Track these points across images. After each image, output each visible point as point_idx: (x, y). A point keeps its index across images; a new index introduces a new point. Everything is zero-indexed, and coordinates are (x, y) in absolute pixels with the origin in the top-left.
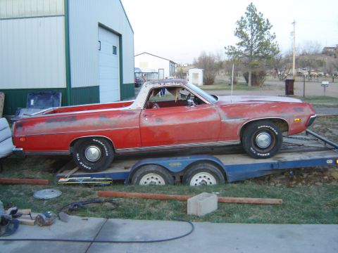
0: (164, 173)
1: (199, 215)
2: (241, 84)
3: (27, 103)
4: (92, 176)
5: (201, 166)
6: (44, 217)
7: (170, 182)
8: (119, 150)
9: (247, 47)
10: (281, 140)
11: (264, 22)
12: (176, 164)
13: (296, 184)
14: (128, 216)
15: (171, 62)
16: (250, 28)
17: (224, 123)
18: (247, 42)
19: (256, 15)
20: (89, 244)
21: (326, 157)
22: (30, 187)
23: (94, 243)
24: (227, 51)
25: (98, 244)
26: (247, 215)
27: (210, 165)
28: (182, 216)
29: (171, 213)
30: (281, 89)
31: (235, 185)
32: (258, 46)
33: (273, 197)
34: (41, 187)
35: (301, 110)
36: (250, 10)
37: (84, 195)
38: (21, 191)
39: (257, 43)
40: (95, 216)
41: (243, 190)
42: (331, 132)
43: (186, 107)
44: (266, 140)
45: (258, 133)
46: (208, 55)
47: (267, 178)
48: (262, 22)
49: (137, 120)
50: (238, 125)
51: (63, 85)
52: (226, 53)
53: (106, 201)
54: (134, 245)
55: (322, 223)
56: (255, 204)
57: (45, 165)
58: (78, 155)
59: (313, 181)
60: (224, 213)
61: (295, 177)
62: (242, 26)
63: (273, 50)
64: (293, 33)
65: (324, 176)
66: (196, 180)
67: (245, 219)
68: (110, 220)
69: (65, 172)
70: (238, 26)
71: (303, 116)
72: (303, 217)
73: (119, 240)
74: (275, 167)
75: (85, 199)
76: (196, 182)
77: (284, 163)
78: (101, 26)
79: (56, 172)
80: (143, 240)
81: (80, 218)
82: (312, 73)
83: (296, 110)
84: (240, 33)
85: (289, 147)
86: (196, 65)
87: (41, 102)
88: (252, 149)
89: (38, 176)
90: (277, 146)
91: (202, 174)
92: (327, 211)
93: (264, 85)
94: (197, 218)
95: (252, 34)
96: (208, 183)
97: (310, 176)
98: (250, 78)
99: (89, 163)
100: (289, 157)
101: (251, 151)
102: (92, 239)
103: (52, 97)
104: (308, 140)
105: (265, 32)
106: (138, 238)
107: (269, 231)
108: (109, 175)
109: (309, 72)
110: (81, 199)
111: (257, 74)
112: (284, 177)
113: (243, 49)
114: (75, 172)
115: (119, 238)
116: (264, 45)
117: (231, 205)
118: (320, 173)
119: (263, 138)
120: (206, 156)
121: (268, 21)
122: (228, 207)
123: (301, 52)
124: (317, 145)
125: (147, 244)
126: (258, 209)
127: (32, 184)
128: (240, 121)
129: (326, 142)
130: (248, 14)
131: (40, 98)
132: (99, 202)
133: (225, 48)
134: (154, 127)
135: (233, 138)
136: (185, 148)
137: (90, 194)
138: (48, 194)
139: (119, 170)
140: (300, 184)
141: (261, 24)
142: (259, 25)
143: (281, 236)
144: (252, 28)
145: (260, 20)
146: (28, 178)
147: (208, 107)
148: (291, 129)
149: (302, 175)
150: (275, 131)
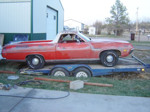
0: (65, 71)
1: (74, 89)
2: (113, 35)
3: (14, 39)
4: (34, 71)
5: (81, 69)
6: (7, 86)
7: (67, 75)
8: (46, 61)
9: (116, 18)
10: (118, 60)
11: (123, 8)
12: (70, 68)
13: (124, 79)
14: (44, 88)
15: (82, 24)
16: (117, 10)
17: (92, 50)
18: (115, 16)
19: (120, 4)
20: (23, 98)
21: (137, 67)
22: (7, 74)
23: (25, 98)
24: (106, 20)
25: (27, 98)
26: (95, 90)
27: (85, 69)
28: (67, 90)
29: (63, 88)
30: (129, 38)
31: (95, 78)
32: (120, 18)
33: (110, 84)
34: (11, 75)
35: (127, 46)
36: (117, 2)
37: (28, 79)
38: (3, 76)
39: (120, 17)
40: (29, 87)
41: (98, 80)
42: (146, 57)
43: (76, 43)
44: (111, 59)
45: (108, 56)
46: (99, 21)
47: (112, 76)
48: (122, 7)
49: (55, 48)
50: (98, 52)
51: (29, 32)
52: (106, 21)
53: (37, 82)
54: (41, 100)
55: (127, 96)
56: (101, 86)
57: (16, 65)
58: (29, 62)
59: (132, 78)
60: (85, 89)
61: (124, 76)
62: (113, 9)
63: (127, 20)
64: (137, 13)
65: (138, 76)
66: (79, 75)
67: (94, 92)
68: (35, 89)
69: (24, 69)
70: (112, 9)
71: (128, 49)
72: (119, 92)
73: (36, 97)
74: (114, 71)
75: (29, 80)
76: (79, 76)
77: (118, 69)
79: (20, 69)
80: (46, 98)
81: (22, 88)
82: (146, 31)
83: (124, 46)
84: (112, 12)
85: (122, 63)
86: (94, 26)
87: (20, 39)
88: (104, 62)
89: (12, 70)
90: (116, 62)
91: (81, 72)
92: (131, 91)
93: (123, 36)
94: (73, 90)
95: (118, 13)
96: (84, 76)
97: (131, 76)
98: (116, 32)
99: (34, 65)
100: (121, 67)
102: (25, 96)
103: (24, 37)
104: (132, 60)
105: (124, 12)
106: (44, 97)
107: (101, 98)
108: (42, 71)
109: (145, 31)
110: (27, 80)
111: (119, 31)
112: (120, 75)
113: (114, 19)
114: (28, 69)
115: (36, 96)
116: (123, 18)
117: (90, 86)
118: (136, 75)
119: (110, 58)
120: (84, 65)
121: (125, 7)
122: (88, 87)
123: (141, 22)
124: (135, 62)
125: (47, 100)
126: (101, 88)
127: (8, 73)
128: (99, 50)
129: (139, 61)
130: (116, 4)
131: (19, 37)
132: (34, 82)
133: (106, 18)
134: (62, 51)
135: (96, 57)
136: (75, 61)
137: (31, 78)
138: (13, 78)
139: (46, 69)
140: (126, 79)
141: (122, 8)
142: (121, 9)
143: (106, 100)
144: (118, 10)
145: (121, 6)
146: (7, 71)
147: (86, 44)
148: (122, 54)
149: (128, 75)
150: (115, 55)
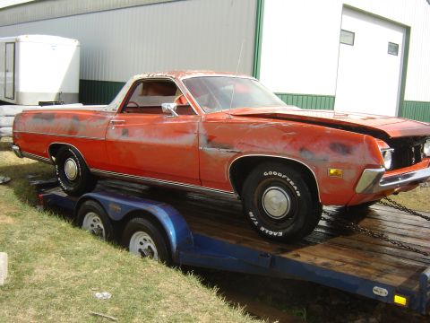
12: (116, 208)
17: (202, 152)
49: (104, 128)
58: (57, 166)
71: (349, 166)
78: (347, 8)
83: (333, 148)
88: (251, 213)
99: (69, 181)
119: (274, 200)
134: (119, 143)
148: (322, 189)
150: (296, 188)
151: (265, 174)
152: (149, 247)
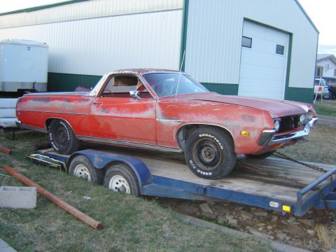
35: (252, 118)
49: (88, 107)
50: (173, 128)
58: (51, 134)
66: (116, 183)
76: (117, 186)
78: (246, 20)
83: (243, 118)
88: (191, 161)
91: (121, 178)
101: (189, 163)
114: (51, 151)
128: (175, 123)
134: (99, 117)
148: (237, 144)
150: (220, 144)
151: (200, 136)
152: (123, 185)
